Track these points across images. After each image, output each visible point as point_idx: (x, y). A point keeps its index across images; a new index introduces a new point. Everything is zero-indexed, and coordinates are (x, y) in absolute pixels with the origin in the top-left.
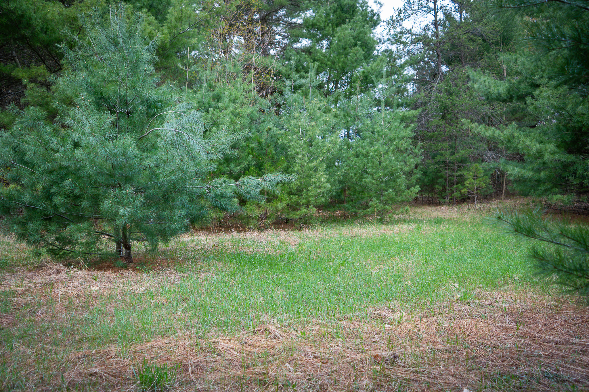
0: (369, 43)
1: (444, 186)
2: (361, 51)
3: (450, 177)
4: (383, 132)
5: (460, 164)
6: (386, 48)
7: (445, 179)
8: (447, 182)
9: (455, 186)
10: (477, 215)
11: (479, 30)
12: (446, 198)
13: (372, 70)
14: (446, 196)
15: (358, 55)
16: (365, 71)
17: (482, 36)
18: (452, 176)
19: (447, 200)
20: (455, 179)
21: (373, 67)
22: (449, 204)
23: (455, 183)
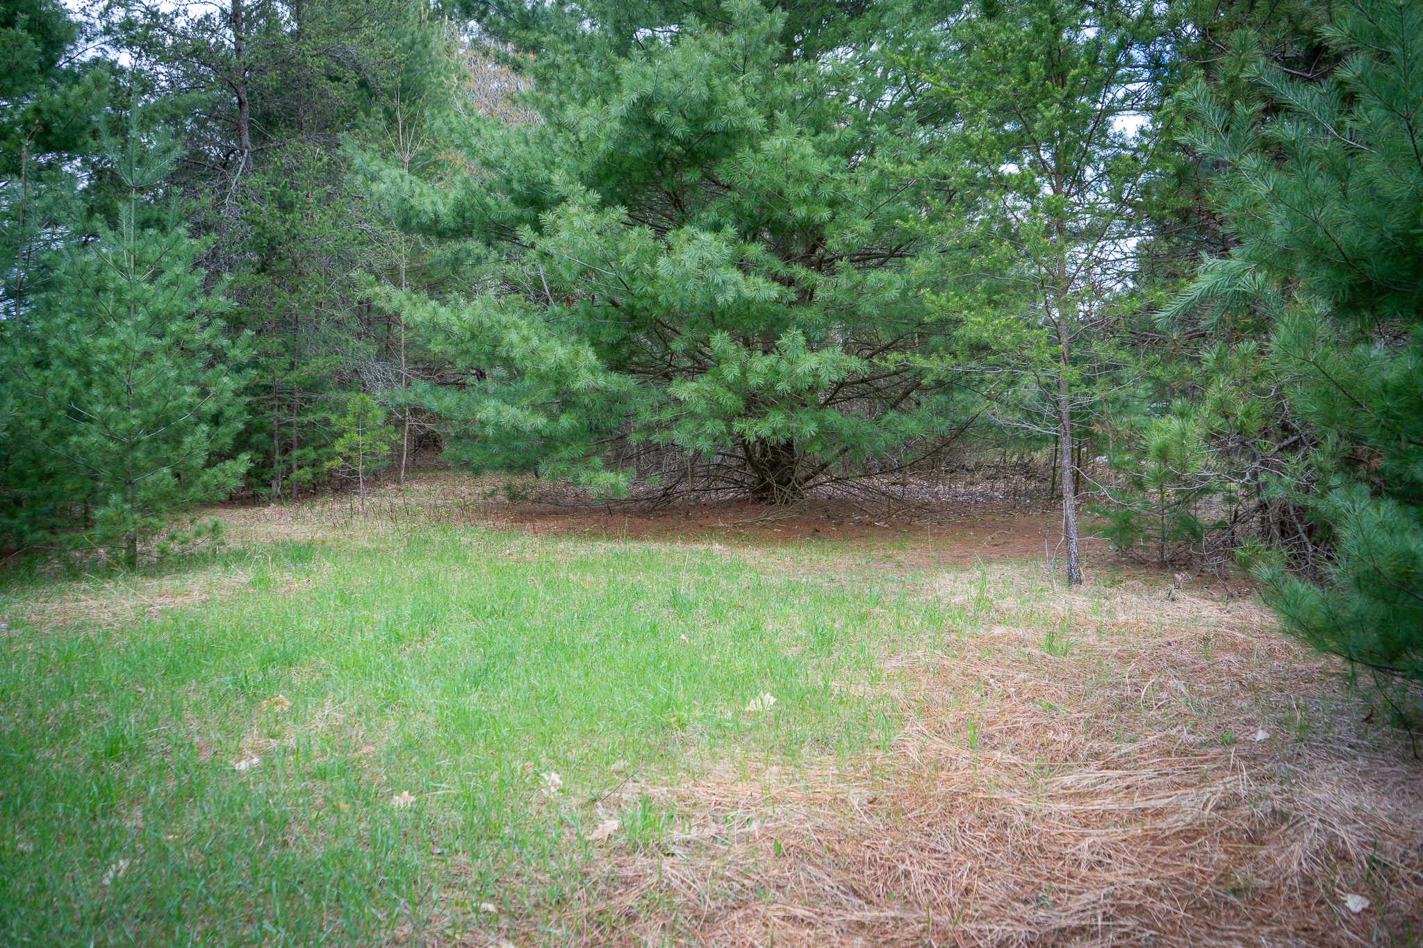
0: (55, 27)
1: (268, 455)
2: (30, 43)
3: (283, 429)
4: (137, 293)
5: (307, 395)
6: (99, 54)
7: (271, 436)
8: (276, 442)
9: (296, 453)
10: (383, 527)
11: (353, 52)
12: (274, 483)
13: (67, 106)
14: (273, 478)
15: (18, 55)
16: (43, 107)
17: (358, 69)
18: (289, 425)
19: (276, 489)
20: (294, 433)
21: (71, 101)
22: (283, 498)
23: (295, 444)
